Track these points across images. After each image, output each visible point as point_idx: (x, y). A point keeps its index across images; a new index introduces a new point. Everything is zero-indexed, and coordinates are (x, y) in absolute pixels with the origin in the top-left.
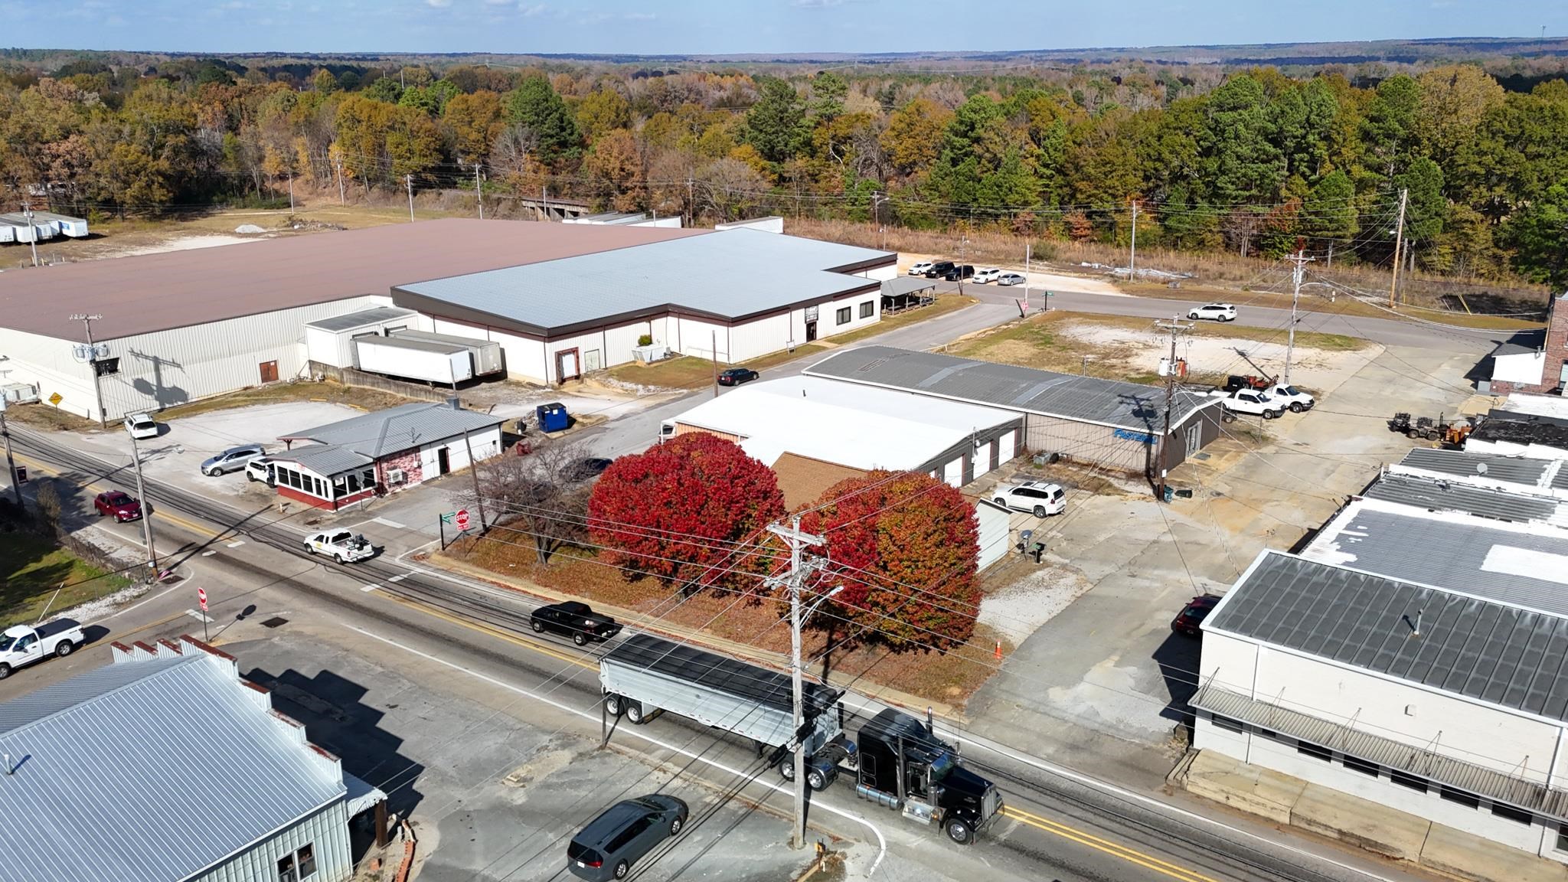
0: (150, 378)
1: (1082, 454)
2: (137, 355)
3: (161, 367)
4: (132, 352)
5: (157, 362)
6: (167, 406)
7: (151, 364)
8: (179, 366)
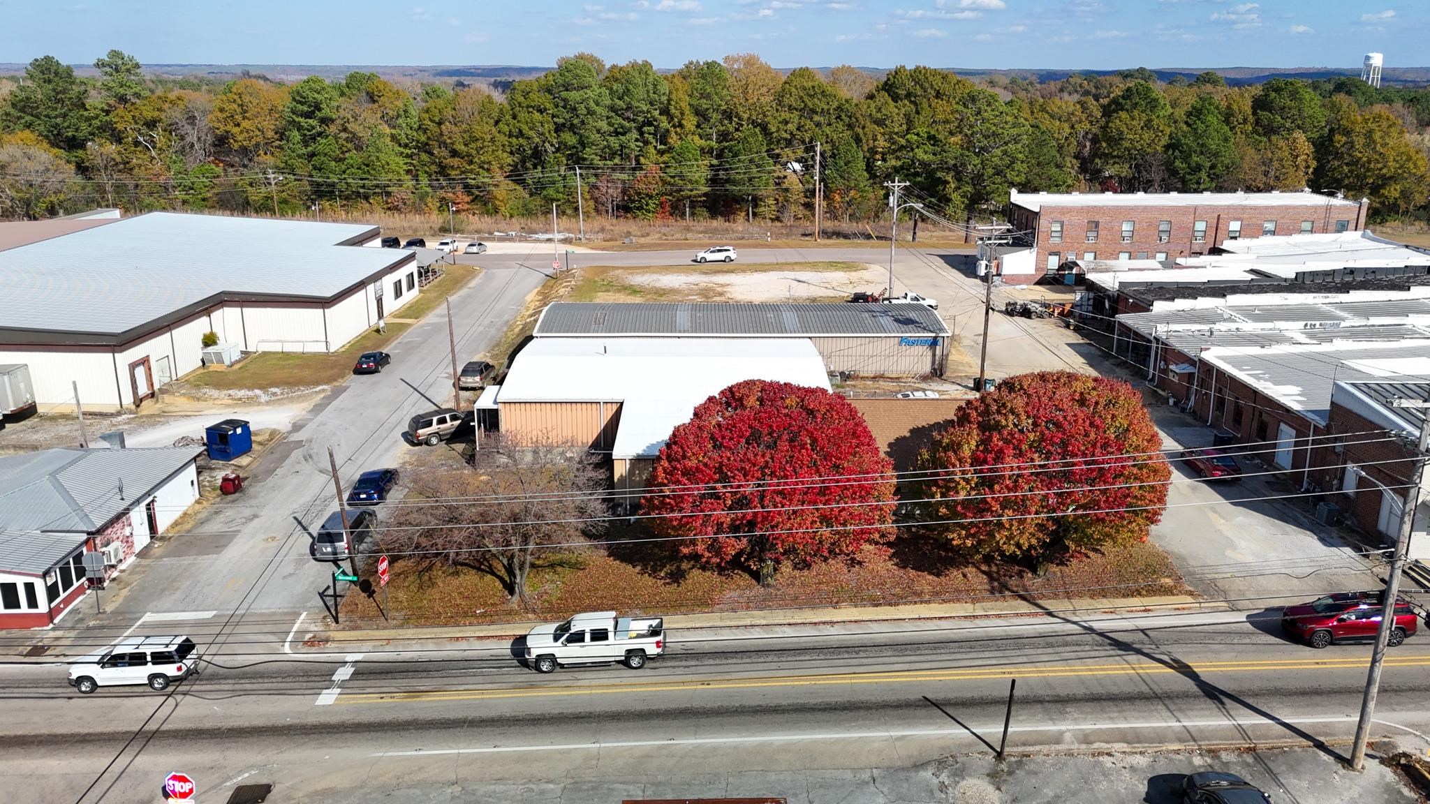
1: (870, 369)
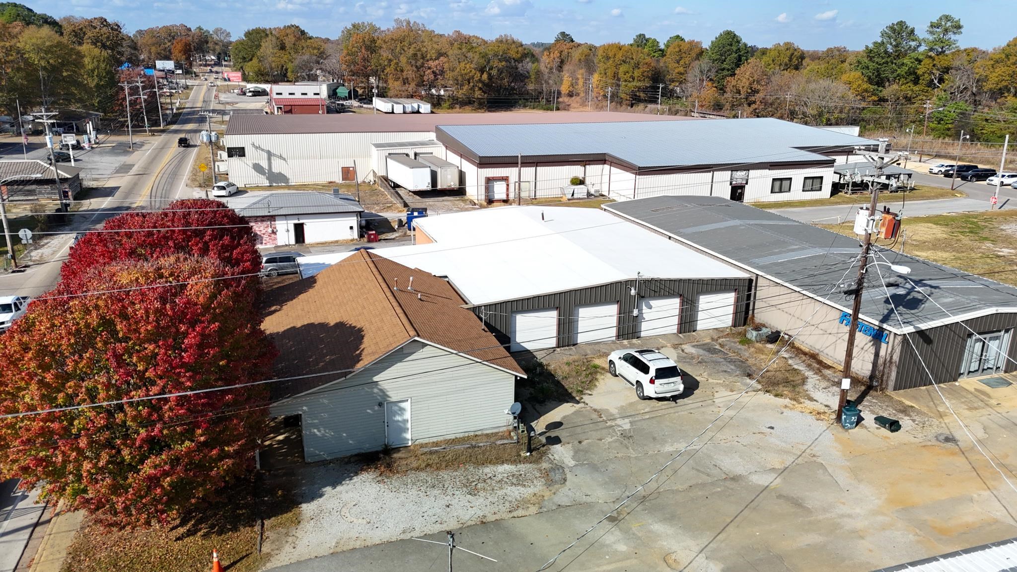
0: (264, 164)
2: (257, 148)
3: (272, 158)
4: (253, 145)
5: (270, 154)
6: (274, 184)
7: (265, 155)
8: (284, 159)
